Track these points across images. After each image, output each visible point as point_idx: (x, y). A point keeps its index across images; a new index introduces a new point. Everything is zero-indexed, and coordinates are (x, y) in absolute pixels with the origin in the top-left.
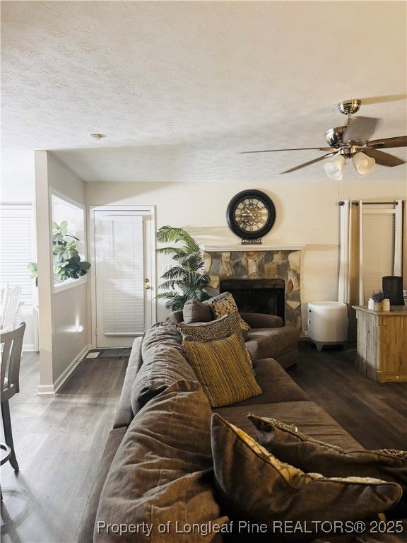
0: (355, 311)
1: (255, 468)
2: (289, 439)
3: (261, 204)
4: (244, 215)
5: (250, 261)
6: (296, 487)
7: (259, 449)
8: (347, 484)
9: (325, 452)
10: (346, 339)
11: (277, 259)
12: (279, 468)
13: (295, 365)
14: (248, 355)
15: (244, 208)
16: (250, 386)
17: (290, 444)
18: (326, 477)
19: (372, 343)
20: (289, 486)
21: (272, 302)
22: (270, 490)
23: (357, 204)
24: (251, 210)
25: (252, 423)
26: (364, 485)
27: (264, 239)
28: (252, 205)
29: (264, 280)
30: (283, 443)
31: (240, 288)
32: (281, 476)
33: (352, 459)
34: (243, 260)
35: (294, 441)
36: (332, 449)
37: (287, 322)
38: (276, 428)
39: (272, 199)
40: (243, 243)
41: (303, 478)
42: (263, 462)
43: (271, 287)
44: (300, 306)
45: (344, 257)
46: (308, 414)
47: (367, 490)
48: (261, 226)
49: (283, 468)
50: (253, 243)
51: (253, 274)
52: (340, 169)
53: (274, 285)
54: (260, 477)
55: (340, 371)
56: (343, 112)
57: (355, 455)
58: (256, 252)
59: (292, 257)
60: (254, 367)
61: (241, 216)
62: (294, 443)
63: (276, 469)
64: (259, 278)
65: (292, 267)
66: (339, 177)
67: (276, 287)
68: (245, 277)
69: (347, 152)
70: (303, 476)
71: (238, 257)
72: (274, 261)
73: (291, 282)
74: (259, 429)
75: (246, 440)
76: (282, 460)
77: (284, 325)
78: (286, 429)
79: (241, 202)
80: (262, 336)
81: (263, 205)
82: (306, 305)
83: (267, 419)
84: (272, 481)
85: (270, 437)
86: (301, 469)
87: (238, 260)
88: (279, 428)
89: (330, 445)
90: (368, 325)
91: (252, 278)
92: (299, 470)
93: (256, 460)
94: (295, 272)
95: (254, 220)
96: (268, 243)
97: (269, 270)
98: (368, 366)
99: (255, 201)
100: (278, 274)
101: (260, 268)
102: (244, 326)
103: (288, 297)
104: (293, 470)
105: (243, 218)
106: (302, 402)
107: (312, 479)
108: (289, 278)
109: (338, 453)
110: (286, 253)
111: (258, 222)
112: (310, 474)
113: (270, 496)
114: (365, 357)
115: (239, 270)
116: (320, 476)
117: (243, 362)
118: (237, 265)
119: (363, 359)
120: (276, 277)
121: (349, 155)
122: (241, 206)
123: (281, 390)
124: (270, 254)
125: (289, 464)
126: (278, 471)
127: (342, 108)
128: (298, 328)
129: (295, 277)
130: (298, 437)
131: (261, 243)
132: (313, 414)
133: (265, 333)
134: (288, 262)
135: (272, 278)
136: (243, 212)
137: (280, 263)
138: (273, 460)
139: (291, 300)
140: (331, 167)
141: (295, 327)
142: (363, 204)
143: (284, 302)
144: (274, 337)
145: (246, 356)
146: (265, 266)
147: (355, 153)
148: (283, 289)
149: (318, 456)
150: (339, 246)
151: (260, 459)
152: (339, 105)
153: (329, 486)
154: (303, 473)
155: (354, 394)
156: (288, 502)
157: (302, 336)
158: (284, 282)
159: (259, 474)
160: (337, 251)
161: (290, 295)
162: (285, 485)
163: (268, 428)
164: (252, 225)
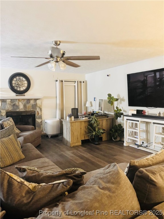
0: (62, 121)
1: (17, 188)
2: (33, 173)
3: (24, 79)
4: (17, 83)
5: (20, 103)
6: (35, 191)
7: (20, 180)
8: (54, 184)
9: (46, 175)
10: (60, 132)
11: (32, 102)
12: (28, 185)
13: (40, 144)
14: (19, 143)
15: (16, 80)
16: (20, 155)
17: (33, 175)
18: (47, 184)
19: (68, 133)
20: (32, 191)
21: (30, 120)
22: (24, 195)
23: (62, 81)
24: (20, 81)
25: (17, 170)
26: (60, 183)
27: (26, 94)
28: (20, 79)
29: (27, 111)
30: (30, 175)
31: (16, 115)
32: (29, 188)
33: (56, 175)
34: (17, 103)
35: (35, 173)
36: (49, 173)
37: (37, 128)
38: (27, 170)
39: (29, 78)
40: (16, 96)
41: (38, 186)
42: (21, 184)
43: (30, 114)
44: (42, 121)
45: (58, 102)
46: (43, 163)
47: (61, 184)
48: (24, 88)
49: (29, 185)
50: (21, 96)
51: (22, 109)
52: (54, 67)
53: (31, 113)
54: (19, 191)
55: (57, 145)
56: (54, 45)
57: (57, 173)
58: (22, 99)
59: (38, 101)
60: (21, 148)
61: (15, 84)
62: (35, 174)
63: (26, 186)
64: (24, 110)
65: (38, 105)
66: (54, 70)
67: (32, 114)
68: (18, 110)
69: (56, 60)
70: (37, 186)
71: (14, 101)
72: (31, 103)
73: (38, 111)
74: (20, 172)
75: (14, 177)
76: (30, 182)
77: (35, 129)
78: (32, 169)
79: (15, 77)
80: (26, 134)
81: (25, 80)
82: (44, 121)
83: (24, 167)
84: (25, 191)
85: (25, 174)
86: (37, 183)
87: (14, 103)
88: (29, 169)
89: (49, 172)
90: (67, 126)
91: (21, 110)
92: (36, 184)
93: (18, 184)
94: (39, 107)
95: (21, 86)
96: (28, 95)
97: (29, 107)
98: (67, 141)
99: (21, 78)
100: (33, 108)
101: (25, 106)
102: (18, 131)
103: (37, 118)
104: (34, 184)
105: (16, 85)
106: (41, 159)
107: (41, 186)
108: (37, 110)
109: (51, 174)
110: (36, 100)
111: (23, 87)
112: (41, 184)
113: (24, 197)
114: (66, 138)
115: (15, 107)
116: (44, 184)
117: (16, 146)
118: (14, 105)
119: (65, 139)
120: (32, 110)
121: (57, 62)
122: (15, 79)
123: (33, 155)
124: (29, 100)
125: (33, 183)
126: (27, 187)
127: (54, 43)
128: (41, 130)
129: (40, 110)
130: (36, 171)
131: (25, 96)
132: (46, 162)
133: (27, 133)
134: (37, 103)
135: (30, 110)
136: (16, 82)
137: (33, 104)
138: (26, 183)
139: (38, 119)
140: (51, 66)
141: (40, 129)
142: (64, 81)
143: (35, 120)
144: (31, 134)
145: (18, 143)
146: (27, 105)
147: (59, 61)
148: (35, 115)
149: (44, 177)
150: (56, 97)
151: (20, 184)
152: (53, 42)
153: (47, 187)
154: (38, 185)
155: (62, 152)
156: (31, 197)
157: (42, 133)
158: (35, 111)
159: (19, 189)
160: (55, 99)
161: (38, 117)
162: (31, 191)
163: (24, 170)
164: (21, 88)
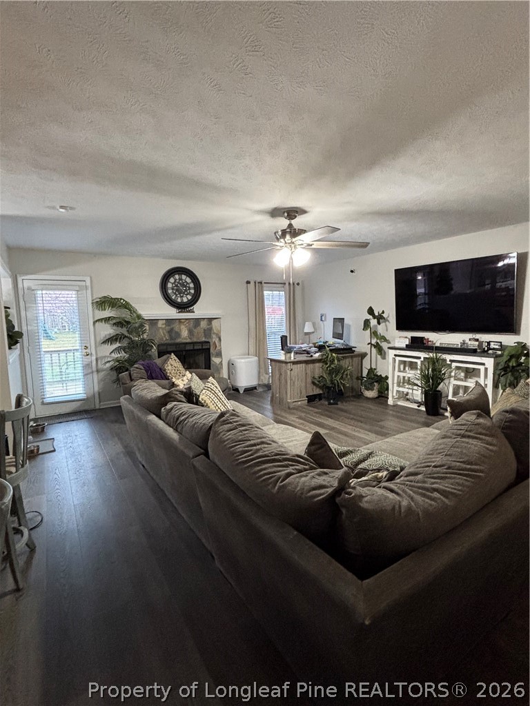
3: (188, 280)
5: (183, 327)
11: (203, 325)
15: (175, 282)
19: (283, 382)
21: (200, 360)
23: (261, 283)
24: (180, 284)
28: (181, 279)
29: (194, 342)
34: (177, 327)
39: (197, 276)
43: (199, 347)
44: (222, 361)
45: (252, 323)
48: (189, 297)
51: (185, 338)
56: (286, 218)
58: (187, 319)
59: (214, 322)
61: (173, 289)
64: (191, 341)
65: (214, 331)
67: (204, 347)
68: (179, 341)
71: (172, 323)
73: (214, 343)
87: (172, 327)
90: (280, 370)
91: (184, 341)
94: (217, 334)
95: (184, 293)
97: (198, 334)
99: (184, 277)
101: (191, 332)
103: (213, 355)
108: (214, 340)
110: (210, 320)
111: (187, 295)
114: (278, 393)
115: (173, 335)
118: (171, 330)
120: (204, 339)
122: (172, 280)
124: (198, 321)
129: (217, 339)
131: (192, 312)
134: (211, 328)
135: (200, 340)
136: (174, 285)
137: (206, 328)
139: (215, 357)
143: (210, 359)
146: (195, 331)
148: (209, 349)
152: (284, 213)
158: (210, 343)
164: (183, 296)
